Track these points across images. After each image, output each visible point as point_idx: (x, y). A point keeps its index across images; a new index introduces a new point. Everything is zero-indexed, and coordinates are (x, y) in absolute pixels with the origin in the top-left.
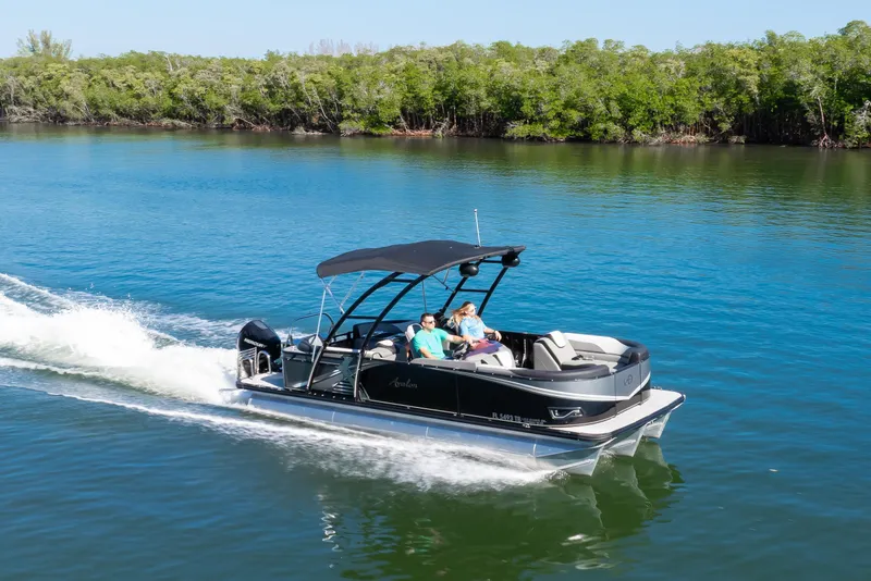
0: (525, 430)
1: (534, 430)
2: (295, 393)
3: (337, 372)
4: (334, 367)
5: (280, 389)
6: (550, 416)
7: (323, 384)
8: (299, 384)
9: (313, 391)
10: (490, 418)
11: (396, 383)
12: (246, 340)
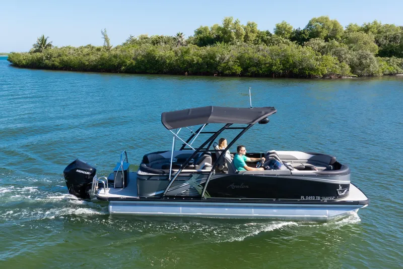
0: (324, 203)
1: (329, 202)
2: (151, 199)
3: (187, 183)
4: (184, 181)
6: (338, 194)
7: (175, 192)
8: (154, 194)
9: (166, 197)
10: (299, 200)
11: (233, 186)
12: (77, 171)
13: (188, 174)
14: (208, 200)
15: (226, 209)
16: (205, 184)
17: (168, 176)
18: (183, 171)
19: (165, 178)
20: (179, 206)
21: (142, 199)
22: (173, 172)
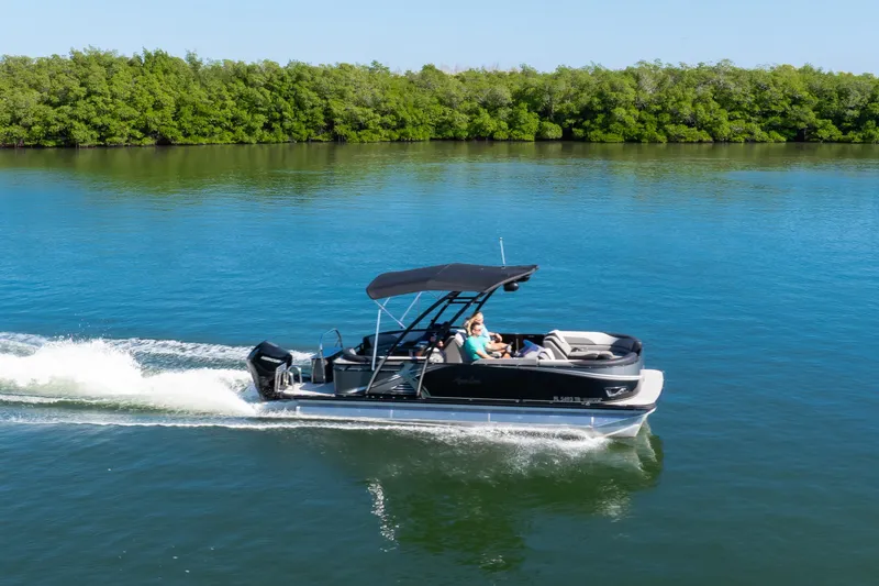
0: (586, 407)
1: (593, 406)
2: (350, 398)
3: (396, 376)
4: (394, 373)
5: (333, 395)
6: (606, 395)
7: (382, 388)
8: (355, 390)
9: (370, 395)
10: (551, 402)
11: (460, 381)
12: (263, 358)
13: (399, 363)
14: (427, 401)
15: (453, 414)
16: (418, 378)
17: (371, 365)
18: (390, 358)
19: (366, 368)
20: (388, 408)
21: (339, 398)
22: (378, 360)
